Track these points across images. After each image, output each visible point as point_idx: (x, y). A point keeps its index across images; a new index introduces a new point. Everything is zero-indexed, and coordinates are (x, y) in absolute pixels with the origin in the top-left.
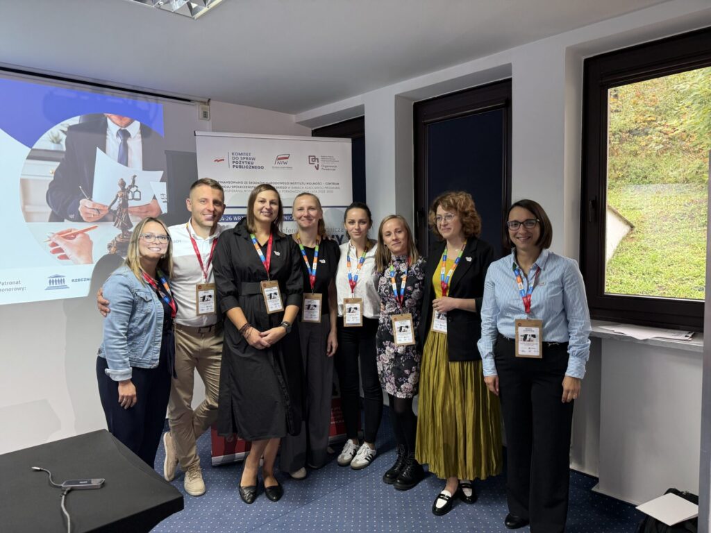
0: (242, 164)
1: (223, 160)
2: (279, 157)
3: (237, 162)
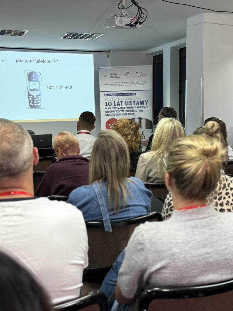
3: (111, 76)
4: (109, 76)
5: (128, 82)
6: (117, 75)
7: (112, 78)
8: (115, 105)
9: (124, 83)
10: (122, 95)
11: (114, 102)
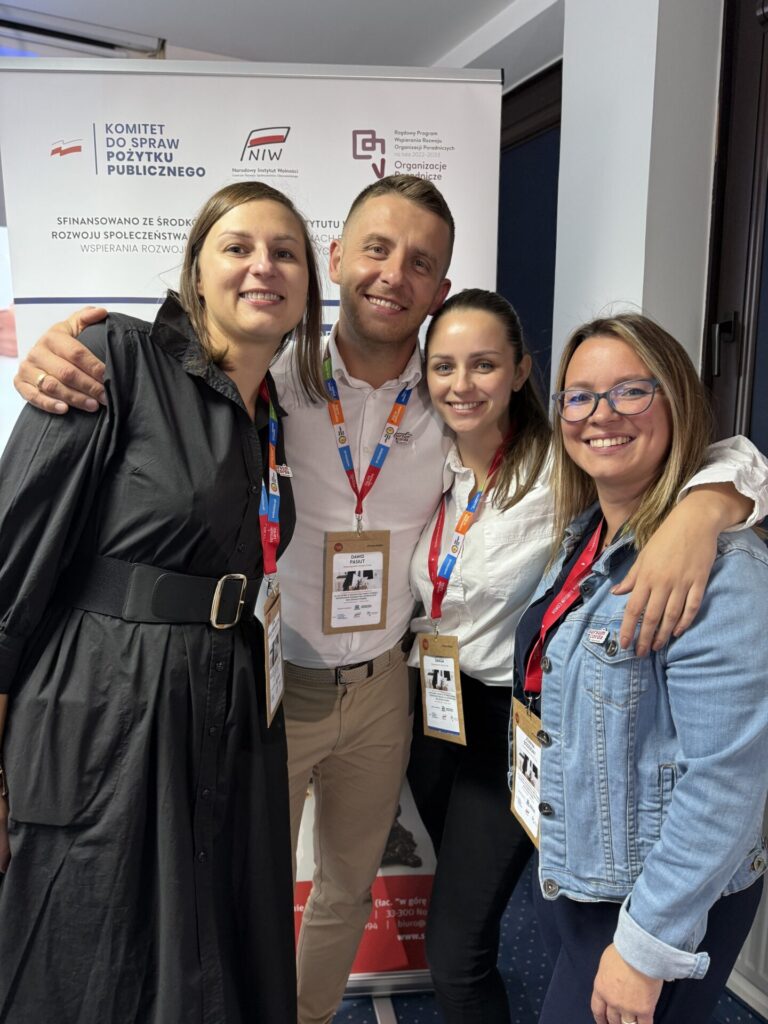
0: (135, 163)
1: (78, 149)
2: (255, 136)
3: (120, 156)
4: (103, 150)
6: (174, 144)
7: (130, 170)
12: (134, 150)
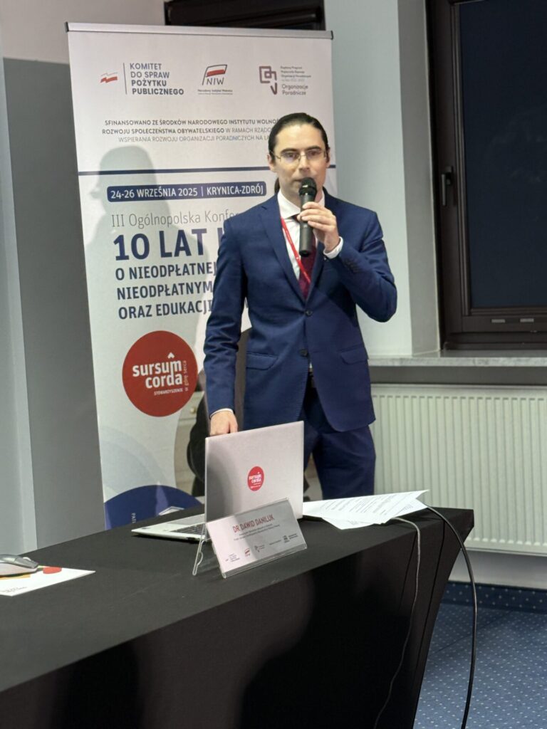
0: (147, 87)
1: (115, 79)
2: (209, 71)
3: (139, 83)
4: (129, 79)
5: (225, 122)
6: (167, 75)
7: (145, 91)
8: (164, 254)
9: (204, 127)
10: (199, 196)
11: (162, 233)
12: (146, 79)
